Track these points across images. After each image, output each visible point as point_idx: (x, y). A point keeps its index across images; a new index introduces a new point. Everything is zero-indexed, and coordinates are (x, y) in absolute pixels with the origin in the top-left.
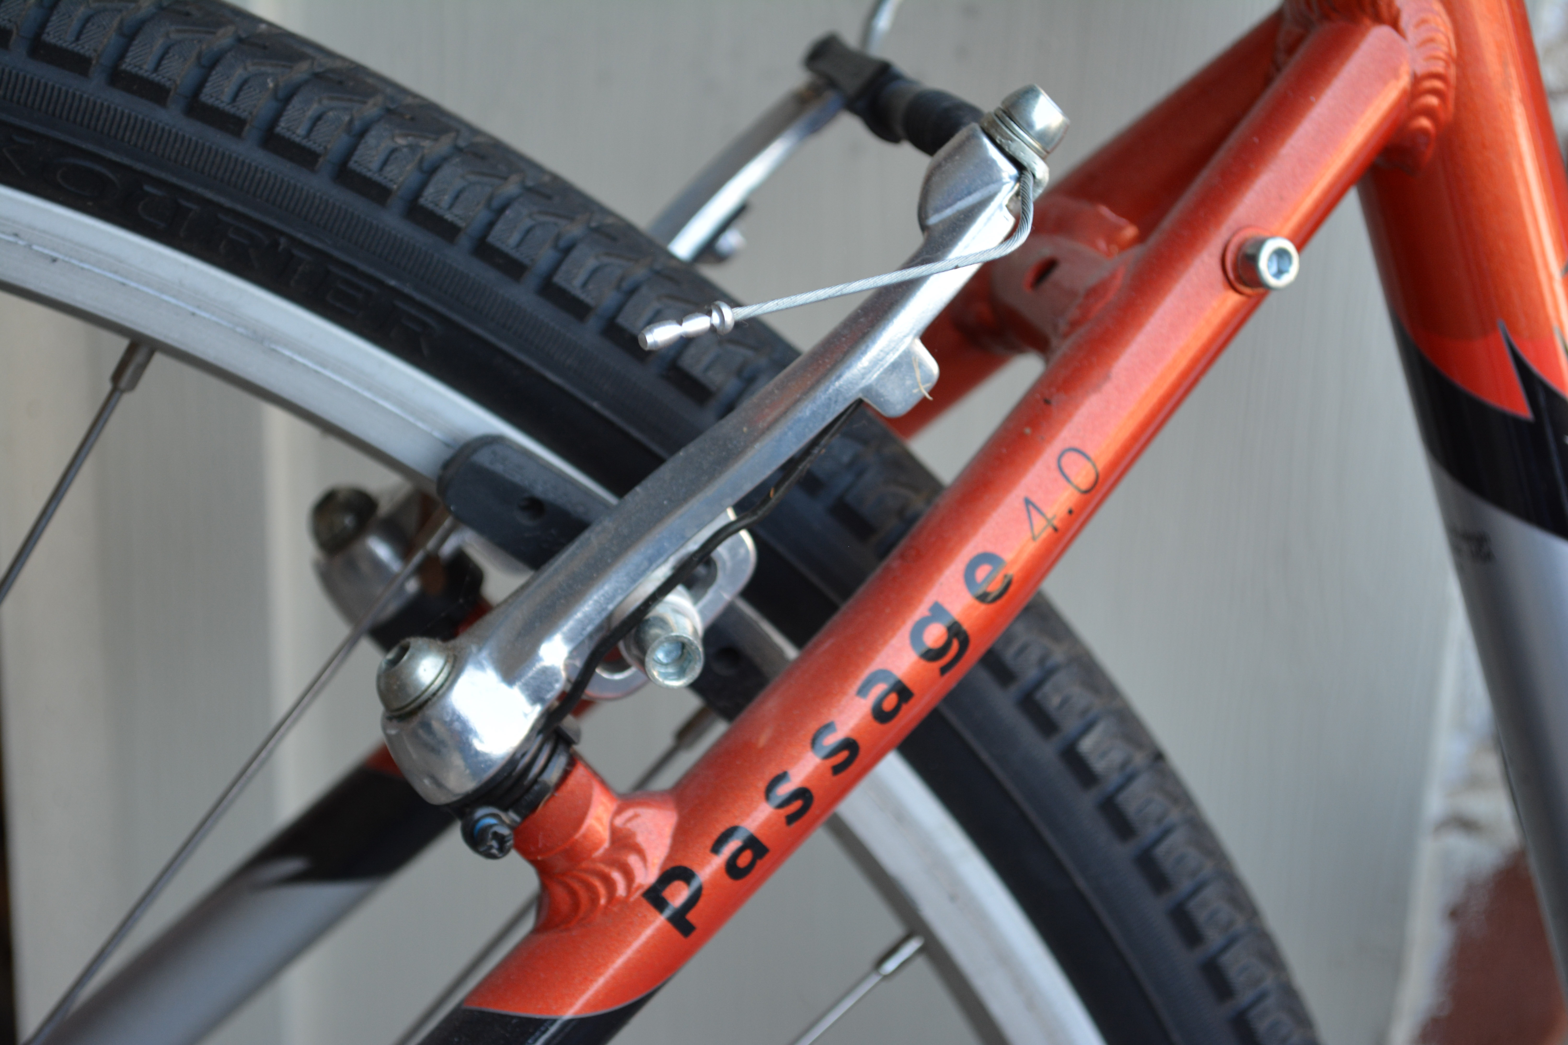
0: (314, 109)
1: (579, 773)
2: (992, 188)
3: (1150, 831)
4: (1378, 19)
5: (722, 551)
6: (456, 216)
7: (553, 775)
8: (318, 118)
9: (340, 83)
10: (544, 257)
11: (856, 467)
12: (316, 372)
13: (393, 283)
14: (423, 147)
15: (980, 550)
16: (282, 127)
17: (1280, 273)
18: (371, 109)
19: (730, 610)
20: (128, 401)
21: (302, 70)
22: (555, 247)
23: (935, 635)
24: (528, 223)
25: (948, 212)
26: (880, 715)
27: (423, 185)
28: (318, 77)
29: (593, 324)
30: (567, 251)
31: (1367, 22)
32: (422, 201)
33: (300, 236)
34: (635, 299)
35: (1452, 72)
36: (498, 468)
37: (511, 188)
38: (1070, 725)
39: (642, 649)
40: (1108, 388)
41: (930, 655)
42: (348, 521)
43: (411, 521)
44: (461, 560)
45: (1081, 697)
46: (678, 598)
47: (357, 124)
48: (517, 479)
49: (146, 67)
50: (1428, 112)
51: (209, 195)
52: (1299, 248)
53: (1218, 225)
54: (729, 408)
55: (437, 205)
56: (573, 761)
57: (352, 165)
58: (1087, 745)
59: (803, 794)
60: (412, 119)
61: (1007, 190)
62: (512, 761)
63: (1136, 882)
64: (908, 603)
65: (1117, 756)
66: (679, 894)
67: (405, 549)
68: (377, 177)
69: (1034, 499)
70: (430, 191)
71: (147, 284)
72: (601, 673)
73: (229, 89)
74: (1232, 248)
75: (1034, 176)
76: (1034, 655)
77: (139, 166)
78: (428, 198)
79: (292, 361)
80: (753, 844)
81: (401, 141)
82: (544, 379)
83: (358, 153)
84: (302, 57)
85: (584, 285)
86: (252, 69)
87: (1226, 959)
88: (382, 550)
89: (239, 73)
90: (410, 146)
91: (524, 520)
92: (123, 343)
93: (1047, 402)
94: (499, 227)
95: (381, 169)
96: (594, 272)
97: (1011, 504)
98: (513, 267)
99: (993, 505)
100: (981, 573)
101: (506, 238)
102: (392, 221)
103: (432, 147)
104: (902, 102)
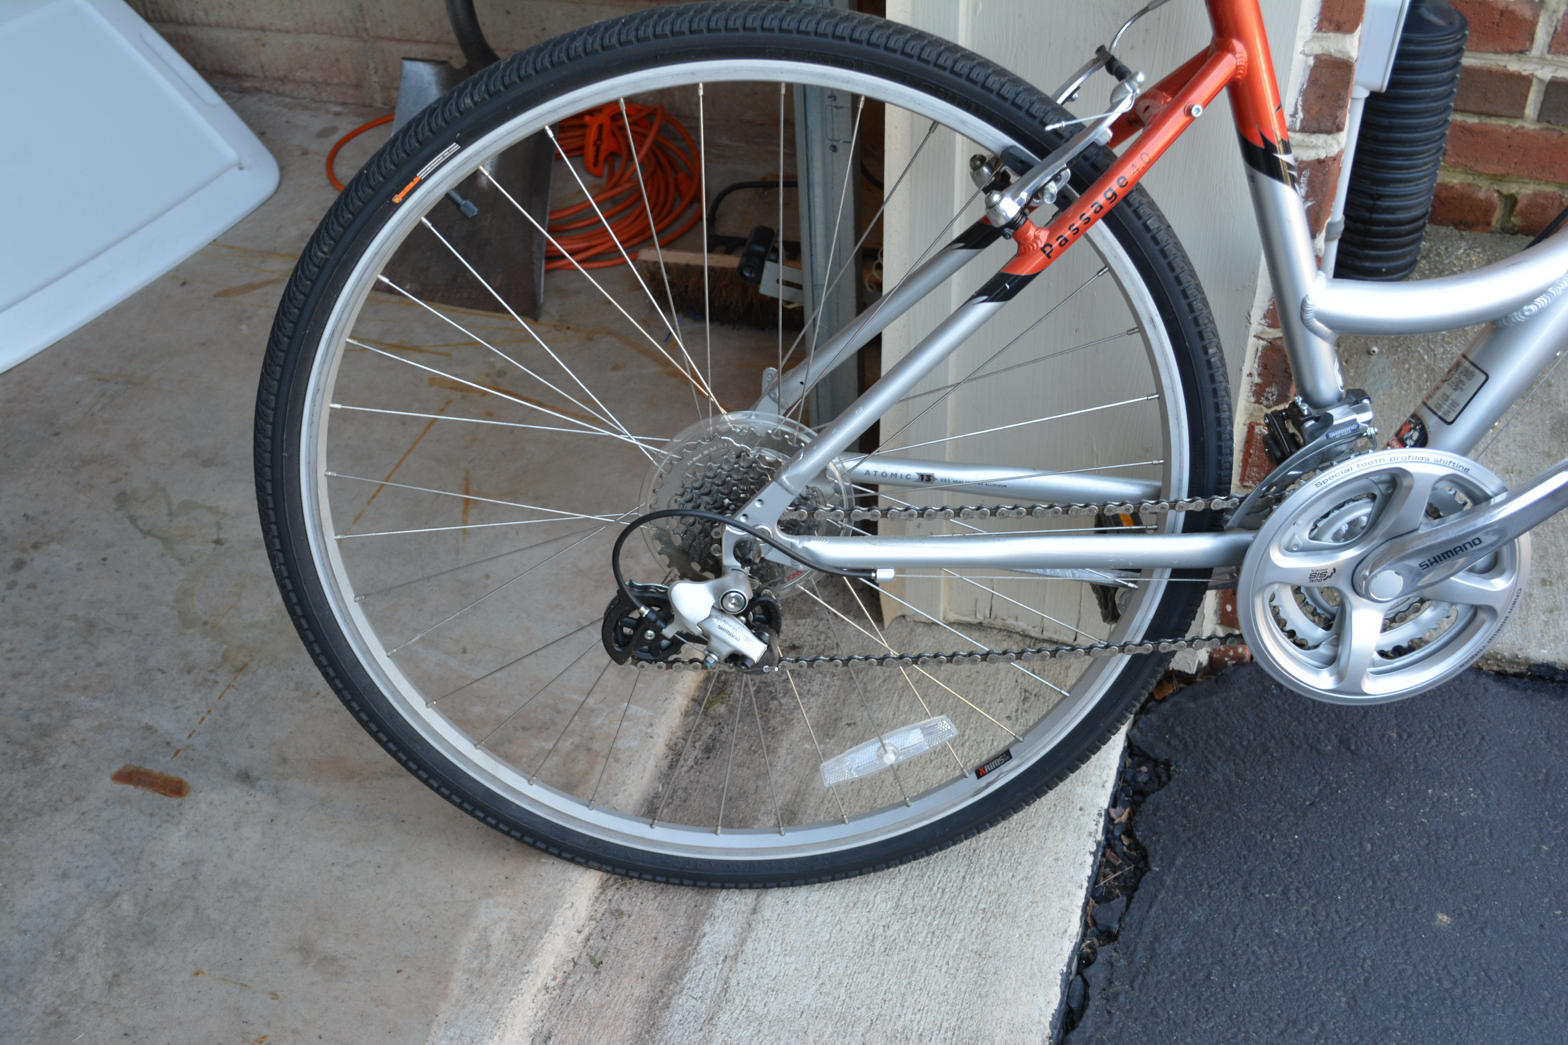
0: (977, 72)
1: (1028, 222)
2: (1128, 92)
3: (1164, 244)
4: (1229, 52)
5: (1063, 173)
6: (1008, 95)
7: (1022, 222)
8: (978, 74)
10: (1027, 105)
11: (1097, 155)
13: (993, 111)
14: (1001, 81)
15: (1121, 176)
16: (970, 76)
17: (1198, 114)
18: (990, 71)
19: (1065, 187)
20: (932, 135)
21: (975, 62)
22: (1030, 102)
23: (1109, 194)
24: (1024, 97)
25: (1119, 97)
26: (1096, 212)
27: (1001, 88)
28: (979, 64)
29: (1037, 120)
30: (1033, 103)
31: (1227, 53)
32: (1000, 93)
33: (973, 100)
34: (1048, 115)
35: (1247, 65)
36: (1014, 153)
37: (1021, 89)
38: (1145, 217)
39: (1043, 195)
40: (1155, 140)
41: (1109, 199)
42: (978, 163)
43: (993, 164)
44: (1005, 172)
45: (1148, 211)
46: (1052, 184)
48: (1018, 156)
50: (1240, 74)
52: (1203, 108)
53: (1185, 101)
54: (1068, 140)
55: (1004, 94)
56: (1027, 219)
57: (986, 84)
58: (1149, 222)
59: (1077, 229)
61: (1130, 95)
62: (1013, 218)
63: (1160, 256)
64: (1103, 187)
65: (1156, 226)
66: (1048, 250)
67: (992, 169)
68: (991, 88)
69: (1135, 165)
70: (1003, 90)
72: (1034, 200)
74: (1188, 106)
75: (1136, 92)
76: (1137, 201)
78: (1002, 92)
80: (1066, 240)
81: (997, 78)
82: (1026, 133)
83: (987, 81)
84: (975, 59)
85: (1036, 112)
86: (964, 63)
87: (1181, 276)
88: (985, 170)
89: (962, 64)
90: (999, 79)
91: (1019, 165)
92: (932, 122)
93: (1140, 141)
94: (1018, 98)
95: (992, 85)
97: (1130, 166)
98: (1020, 108)
99: (1126, 166)
100: (1121, 181)
101: (1019, 101)
102: (993, 97)
103: (1003, 80)
104: (1115, 68)
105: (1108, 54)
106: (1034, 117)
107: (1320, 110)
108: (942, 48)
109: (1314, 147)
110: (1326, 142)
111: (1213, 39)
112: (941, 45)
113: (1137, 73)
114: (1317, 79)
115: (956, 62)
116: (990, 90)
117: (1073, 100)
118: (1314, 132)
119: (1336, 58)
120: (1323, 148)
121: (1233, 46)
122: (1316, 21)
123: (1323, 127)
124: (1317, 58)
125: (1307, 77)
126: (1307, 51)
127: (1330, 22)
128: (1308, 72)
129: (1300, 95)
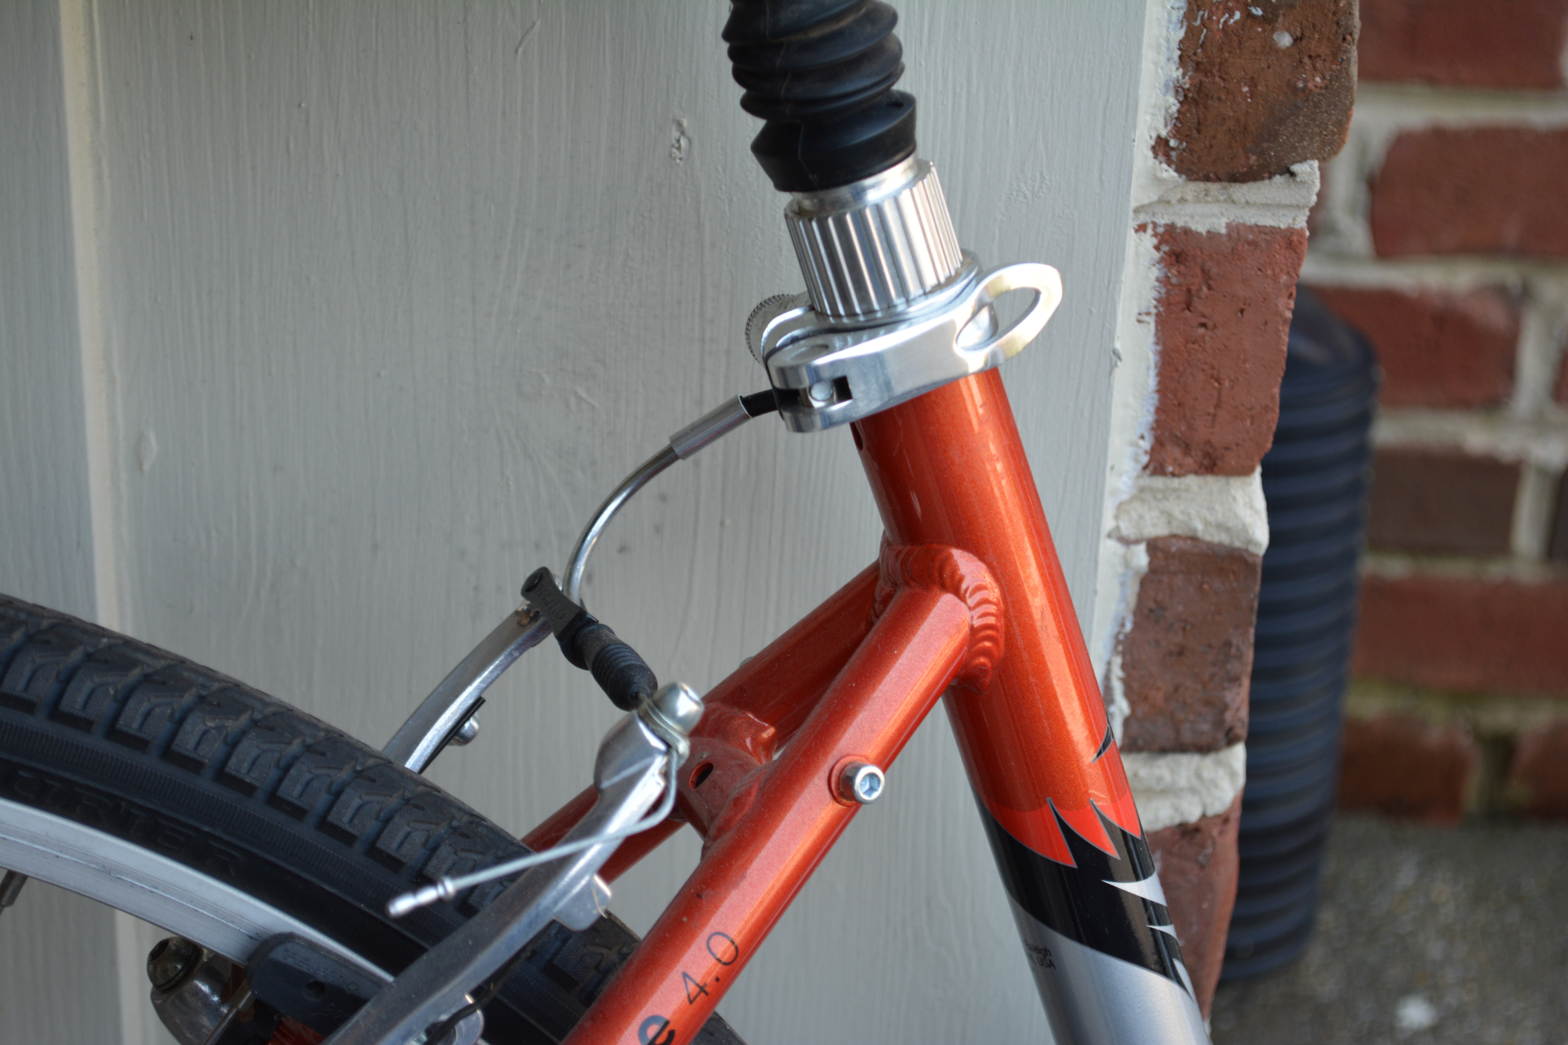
0: (145, 706)
2: (647, 761)
4: (945, 588)
6: (253, 778)
8: (148, 714)
9: (164, 683)
10: (322, 801)
12: (151, 892)
13: (207, 829)
14: (227, 727)
15: (650, 1014)
16: (121, 723)
17: (872, 789)
21: (135, 674)
22: (329, 792)
24: (308, 776)
25: (616, 779)
27: (228, 756)
29: (358, 848)
30: (337, 794)
31: (937, 590)
32: (227, 769)
33: (136, 800)
34: (391, 826)
35: (1001, 623)
36: (290, 961)
40: (744, 884)
42: (177, 966)
47: (177, 715)
48: (304, 968)
49: (18, 689)
50: (985, 652)
51: (68, 775)
52: (884, 770)
53: (826, 754)
55: (239, 772)
57: (174, 747)
60: (219, 705)
61: (659, 762)
67: (220, 989)
68: (193, 755)
69: (690, 973)
70: (233, 761)
71: (23, 838)
73: (81, 699)
74: (835, 773)
75: (677, 751)
77: (15, 759)
78: (232, 766)
79: (132, 885)
81: (210, 724)
82: (324, 890)
83: (178, 738)
84: (135, 663)
85: (351, 820)
86: (97, 680)
89: (88, 685)
90: (217, 728)
91: (310, 998)
93: (699, 896)
94: (286, 783)
95: (196, 748)
96: (359, 808)
97: (674, 977)
98: (298, 812)
99: (662, 978)
100: (652, 1031)
101: (291, 791)
102: (205, 784)
103: (233, 725)
104: (592, 651)
105: (562, 599)
106: (347, 838)
107: (1177, 688)
108: (18, 636)
109: (1166, 792)
110: (1198, 775)
111: (886, 544)
112: (14, 625)
113: (673, 689)
114: (1161, 606)
115: (67, 680)
116: (194, 765)
117: (466, 740)
118: (1163, 751)
119: (1210, 545)
120: (1193, 791)
121: (955, 570)
122: (1146, 445)
123: (1187, 736)
124: (1154, 546)
125: (1132, 600)
126: (1127, 529)
127: (1187, 448)
128: (1133, 589)
129: (1115, 651)
